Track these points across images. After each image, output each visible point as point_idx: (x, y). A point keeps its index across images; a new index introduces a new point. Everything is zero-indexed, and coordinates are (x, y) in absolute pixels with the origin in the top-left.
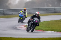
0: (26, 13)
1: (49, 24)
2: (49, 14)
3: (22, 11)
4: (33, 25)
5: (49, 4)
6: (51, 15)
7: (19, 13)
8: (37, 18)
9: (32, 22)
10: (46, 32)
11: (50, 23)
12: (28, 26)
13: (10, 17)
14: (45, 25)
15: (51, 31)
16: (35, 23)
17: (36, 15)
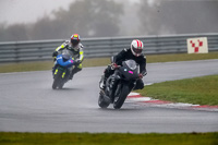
8: (134, 62)
12: (105, 87)
17: (129, 51)
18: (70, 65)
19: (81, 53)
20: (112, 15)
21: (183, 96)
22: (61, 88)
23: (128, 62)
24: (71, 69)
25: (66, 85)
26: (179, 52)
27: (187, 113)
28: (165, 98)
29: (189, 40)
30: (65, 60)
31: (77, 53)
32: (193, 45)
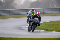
0: (34, 13)
1: (54, 25)
2: (54, 14)
3: (30, 11)
4: (33, 25)
5: (54, 5)
6: (56, 15)
7: (28, 13)
9: (33, 22)
10: (51, 32)
11: (55, 23)
13: (16, 17)
14: (50, 25)
15: (56, 31)
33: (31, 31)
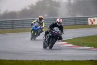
16: (55, 35)
18: (39, 29)
19: (43, 24)
20: (55, 8)
21: (86, 44)
22: (35, 40)
23: (55, 28)
24: (39, 31)
25: (37, 38)
26: (84, 24)
27: (88, 51)
28: (79, 45)
29: (89, 19)
30: (36, 27)
31: (41, 24)
32: (91, 21)
33: (48, 48)
